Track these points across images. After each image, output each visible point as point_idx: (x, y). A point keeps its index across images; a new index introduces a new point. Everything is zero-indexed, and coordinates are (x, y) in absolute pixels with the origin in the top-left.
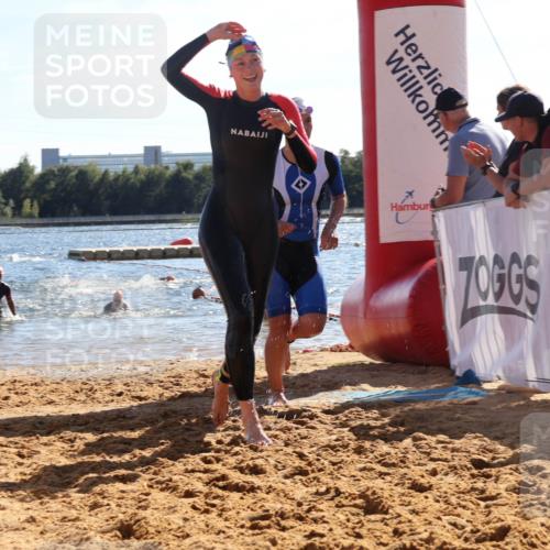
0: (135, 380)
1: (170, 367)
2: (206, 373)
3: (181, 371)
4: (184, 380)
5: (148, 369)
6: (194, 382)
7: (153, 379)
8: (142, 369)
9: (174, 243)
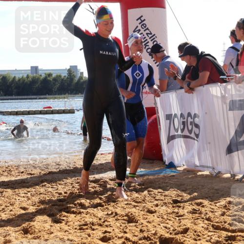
0: (29, 166)
3: (49, 163)
4: (50, 166)
5: (34, 162)
6: (54, 167)
7: (36, 166)
9: (44, 108)
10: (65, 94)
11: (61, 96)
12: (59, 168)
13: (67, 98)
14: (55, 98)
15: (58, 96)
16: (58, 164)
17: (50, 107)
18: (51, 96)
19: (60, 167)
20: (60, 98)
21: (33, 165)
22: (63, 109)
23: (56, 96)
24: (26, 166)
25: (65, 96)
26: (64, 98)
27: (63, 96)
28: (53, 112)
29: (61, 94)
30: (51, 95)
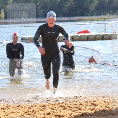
0: (57, 106)
1: (76, 100)
2: (95, 103)
3: (82, 102)
4: (83, 107)
5: (64, 101)
6: (89, 107)
7: (66, 106)
8: (61, 101)
9: (78, 33)
10: (105, 14)
11: (99, 17)
12: (94, 109)
13: (108, 19)
14: (93, 20)
15: (96, 17)
16: (94, 104)
17: (87, 32)
18: (87, 18)
19: (96, 107)
20: (98, 20)
21: (63, 105)
22: (102, 34)
23: (93, 17)
24: (54, 106)
25: (105, 17)
26: (104, 19)
27: (102, 17)
28: (88, 39)
29: (100, 15)
30: (87, 15)
